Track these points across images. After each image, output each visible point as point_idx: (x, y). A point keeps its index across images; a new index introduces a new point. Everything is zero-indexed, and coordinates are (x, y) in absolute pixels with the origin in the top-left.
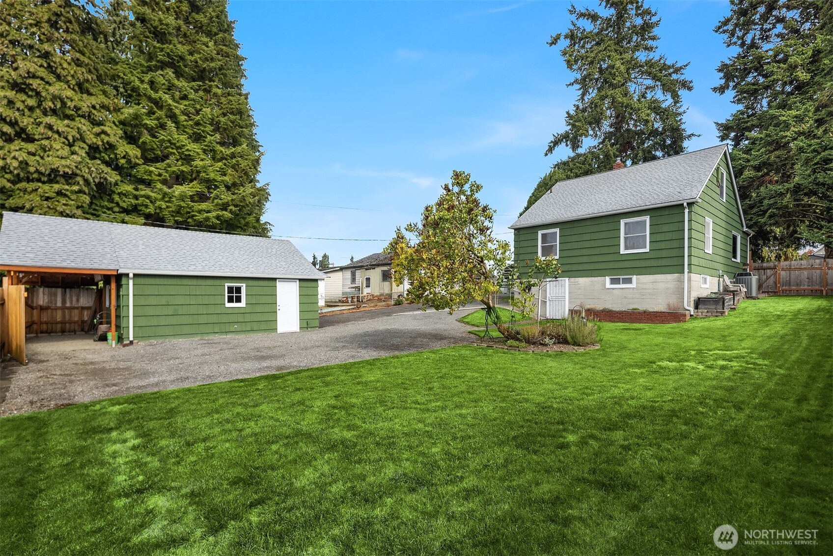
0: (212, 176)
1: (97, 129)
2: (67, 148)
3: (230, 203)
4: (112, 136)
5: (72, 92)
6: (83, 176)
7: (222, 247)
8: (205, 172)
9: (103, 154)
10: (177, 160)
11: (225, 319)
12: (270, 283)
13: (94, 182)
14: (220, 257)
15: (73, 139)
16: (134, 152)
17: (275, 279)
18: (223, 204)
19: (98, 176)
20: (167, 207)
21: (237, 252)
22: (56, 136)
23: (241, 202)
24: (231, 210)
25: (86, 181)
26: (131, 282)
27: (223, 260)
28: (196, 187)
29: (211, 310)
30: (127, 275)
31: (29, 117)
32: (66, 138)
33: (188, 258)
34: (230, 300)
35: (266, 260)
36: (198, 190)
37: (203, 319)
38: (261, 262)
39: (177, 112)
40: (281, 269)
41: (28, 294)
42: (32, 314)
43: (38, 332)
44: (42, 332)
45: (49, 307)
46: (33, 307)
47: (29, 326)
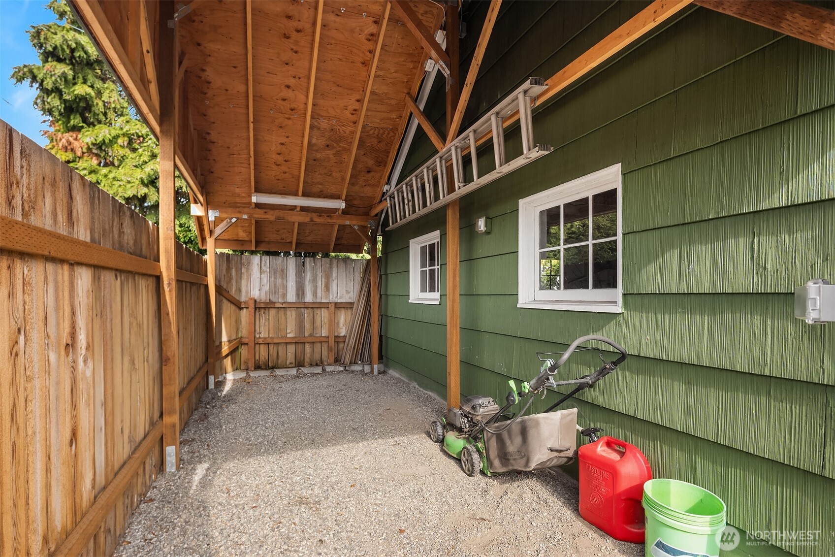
41: (229, 269)
42: (238, 322)
43: (251, 365)
44: (258, 367)
45: (271, 302)
46: (240, 303)
47: (232, 352)
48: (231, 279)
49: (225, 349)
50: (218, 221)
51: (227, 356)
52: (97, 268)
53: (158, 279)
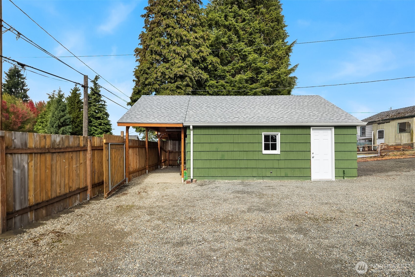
0: (259, 64)
1: (198, 50)
2: (182, 62)
3: (271, 81)
4: (205, 52)
5: (187, 32)
6: (189, 77)
7: (262, 104)
8: (255, 63)
9: (201, 65)
10: (239, 60)
11: (262, 164)
12: (304, 131)
13: (195, 79)
14: (259, 111)
15: (185, 56)
16: (215, 60)
17: (309, 127)
18: (266, 83)
19: (197, 76)
20: (233, 89)
21: (273, 107)
22: (177, 56)
23: (278, 78)
24: (271, 85)
25: (191, 79)
26: (192, 132)
27: (261, 113)
28: (249, 74)
29: (251, 156)
30: (189, 127)
31: (167, 49)
32: (181, 56)
33: (234, 113)
34: (267, 148)
35: (298, 111)
36: (250, 76)
37: (243, 164)
38: (294, 113)
39: (238, 28)
40: (315, 117)
41: (163, 144)
42: (166, 155)
43: (168, 165)
44: (170, 165)
45: (173, 151)
46: (166, 151)
47: (164, 162)
48: (164, 146)
49: (163, 161)
50: (160, 135)
51: (163, 162)
52: (138, 148)
53: (146, 148)
